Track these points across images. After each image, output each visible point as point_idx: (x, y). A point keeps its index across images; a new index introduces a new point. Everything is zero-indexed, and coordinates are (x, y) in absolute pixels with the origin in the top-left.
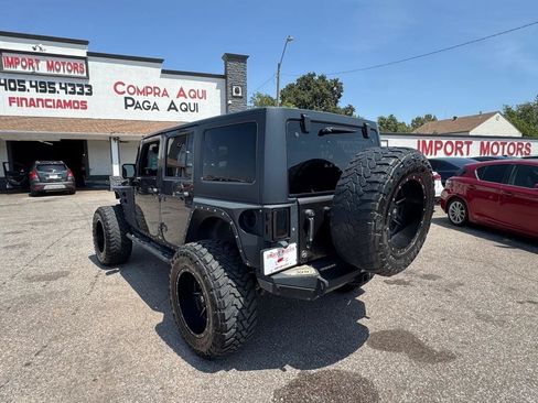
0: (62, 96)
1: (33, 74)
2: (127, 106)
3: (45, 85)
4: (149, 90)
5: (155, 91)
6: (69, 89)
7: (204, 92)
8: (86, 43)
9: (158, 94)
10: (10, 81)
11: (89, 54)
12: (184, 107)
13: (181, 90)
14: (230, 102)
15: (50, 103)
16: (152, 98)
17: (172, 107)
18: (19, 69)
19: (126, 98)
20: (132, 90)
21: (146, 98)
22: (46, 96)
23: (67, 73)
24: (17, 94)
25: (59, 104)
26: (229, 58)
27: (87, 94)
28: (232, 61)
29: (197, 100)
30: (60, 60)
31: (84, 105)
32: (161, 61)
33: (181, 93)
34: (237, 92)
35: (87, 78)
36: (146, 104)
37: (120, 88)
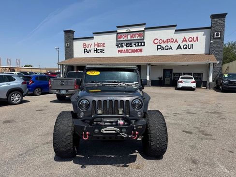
0: (134, 48)
1: (125, 40)
2: (158, 49)
3: (129, 45)
4: (169, 41)
5: (171, 41)
6: (137, 44)
7: (197, 38)
8: (144, 24)
9: (173, 42)
10: (119, 44)
11: (145, 29)
12: (185, 47)
13: (185, 38)
14: (212, 42)
15: (130, 51)
16: (169, 44)
17: (179, 47)
18: (122, 39)
19: (158, 46)
20: (161, 41)
21: (167, 45)
22: (129, 48)
23: (137, 38)
24: (121, 49)
25: (134, 51)
26: (214, 17)
27: (143, 46)
28: (216, 18)
29: (191, 43)
30: (135, 33)
31: (141, 51)
32: (175, 26)
33: (185, 40)
34: (217, 35)
35: (144, 39)
37: (156, 41)
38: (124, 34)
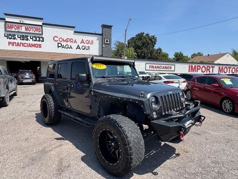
0: (31, 42)
1: (18, 32)
2: (58, 47)
3: (24, 37)
4: (68, 40)
5: (71, 40)
6: (34, 39)
7: (92, 41)
8: (42, 19)
9: (72, 42)
10: (9, 35)
11: (43, 24)
12: (83, 48)
13: (82, 40)
14: (104, 46)
15: (26, 45)
16: (69, 44)
17: (78, 47)
18: (13, 30)
19: (58, 43)
20: (61, 40)
21: (67, 43)
22: (25, 41)
23: (33, 32)
24: (12, 41)
25: (30, 45)
26: (104, 26)
27: (43, 41)
28: (106, 28)
29: (89, 45)
30: (31, 26)
31: (40, 46)
32: (74, 27)
33: (82, 42)
34: (107, 41)
35: (42, 34)
36: (67, 46)
37: (56, 39)
38: (17, 25)
